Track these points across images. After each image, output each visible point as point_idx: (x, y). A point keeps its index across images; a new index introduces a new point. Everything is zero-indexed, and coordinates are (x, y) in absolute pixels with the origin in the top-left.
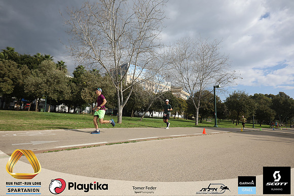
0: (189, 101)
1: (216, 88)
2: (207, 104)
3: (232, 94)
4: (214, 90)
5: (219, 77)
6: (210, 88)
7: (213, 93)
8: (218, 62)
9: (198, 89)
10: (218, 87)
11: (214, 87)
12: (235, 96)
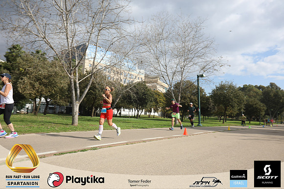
3: (218, 86)
12: (222, 88)
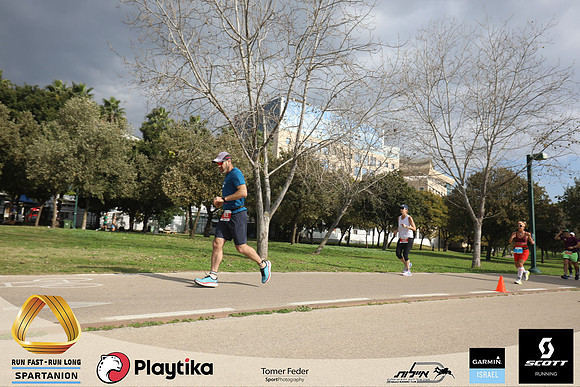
0: (454, 200)
1: (534, 162)
2: (507, 208)
4: (529, 167)
5: (542, 130)
6: (516, 162)
7: (524, 176)
8: (539, 85)
9: (478, 164)
10: (540, 157)
11: (529, 159)
